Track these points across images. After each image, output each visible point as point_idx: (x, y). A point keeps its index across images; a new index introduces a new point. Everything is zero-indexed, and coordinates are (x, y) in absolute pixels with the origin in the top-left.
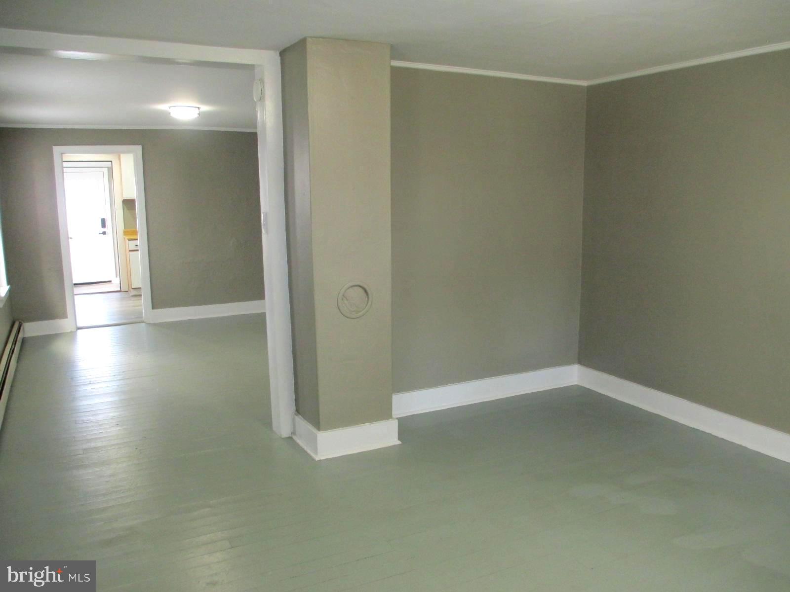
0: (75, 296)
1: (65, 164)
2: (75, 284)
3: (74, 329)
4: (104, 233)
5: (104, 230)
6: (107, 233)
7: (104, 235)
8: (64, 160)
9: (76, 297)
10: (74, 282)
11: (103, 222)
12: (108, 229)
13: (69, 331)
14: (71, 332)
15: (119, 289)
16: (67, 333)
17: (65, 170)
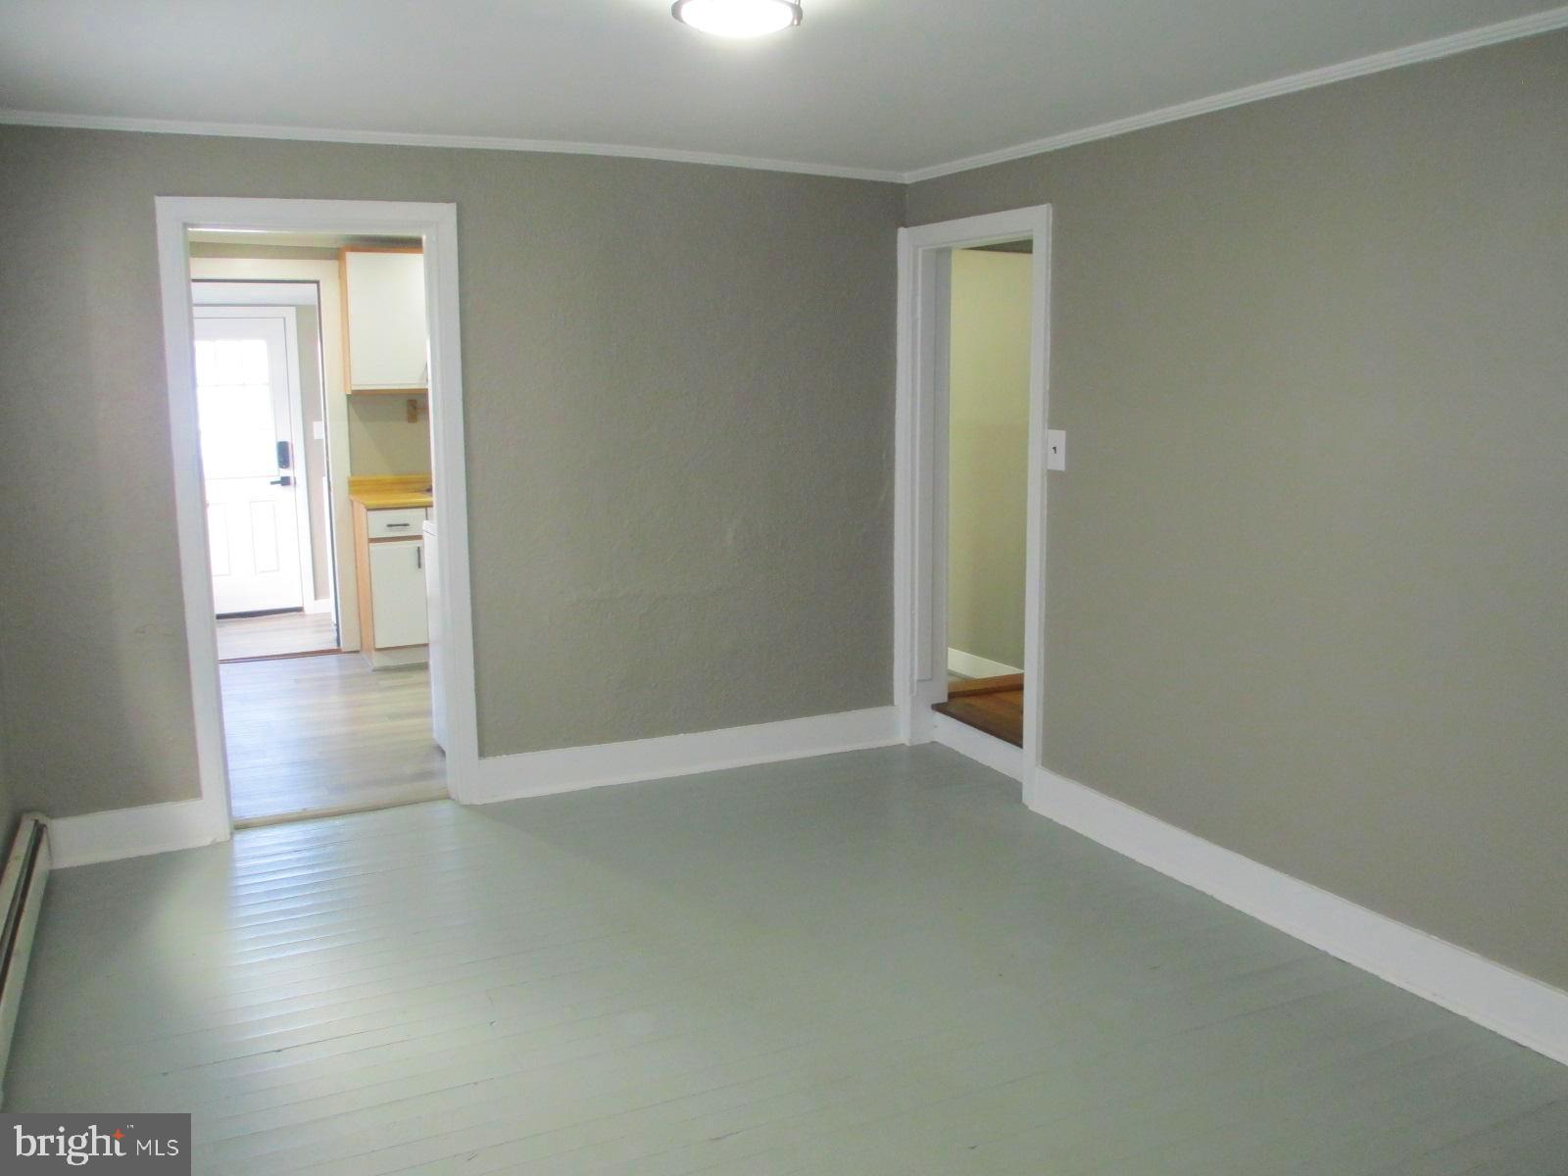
0: (222, 667)
1: (199, 292)
2: (219, 617)
3: (222, 830)
4: (285, 481)
5: (285, 473)
6: (292, 481)
7: (287, 488)
8: (193, 277)
9: (223, 669)
10: (219, 610)
11: (284, 454)
12: (298, 470)
13: (207, 841)
14: (215, 845)
15: (334, 646)
16: (204, 847)
17: (197, 311)
